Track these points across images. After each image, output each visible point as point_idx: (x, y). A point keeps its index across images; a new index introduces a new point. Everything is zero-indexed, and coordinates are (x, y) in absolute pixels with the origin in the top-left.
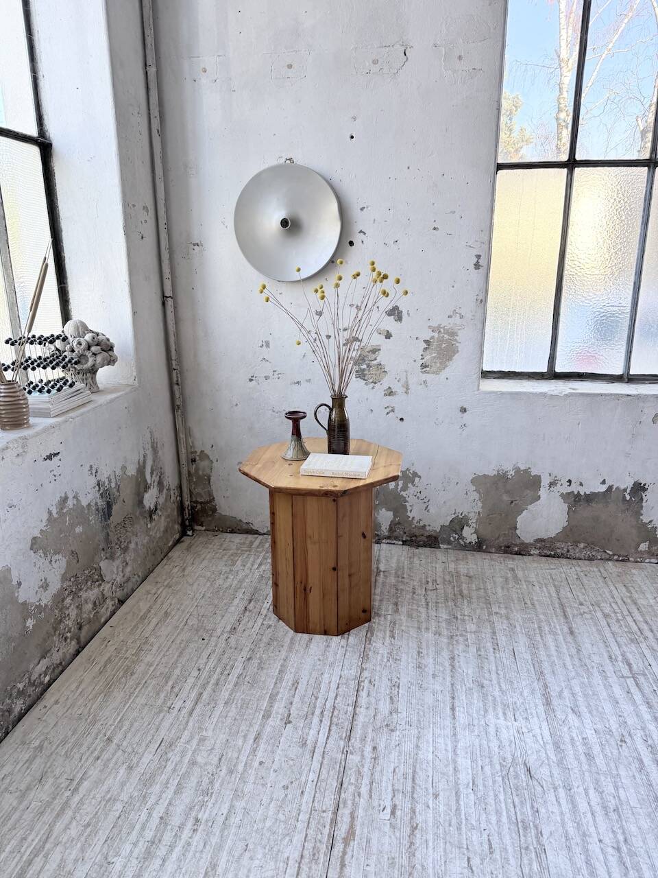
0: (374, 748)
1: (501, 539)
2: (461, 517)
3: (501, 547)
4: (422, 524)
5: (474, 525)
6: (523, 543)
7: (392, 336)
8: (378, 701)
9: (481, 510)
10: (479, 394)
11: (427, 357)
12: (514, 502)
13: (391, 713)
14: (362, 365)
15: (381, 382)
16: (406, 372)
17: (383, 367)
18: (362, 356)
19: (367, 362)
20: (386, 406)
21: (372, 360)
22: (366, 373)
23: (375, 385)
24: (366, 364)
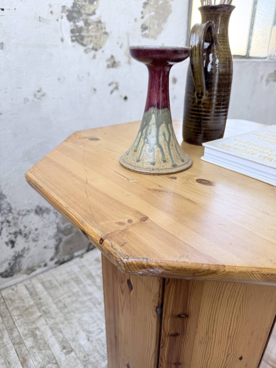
14: (78, 22)
15: (103, 49)
16: (128, 34)
17: (103, 27)
18: (78, 6)
19: (84, 16)
20: (110, 81)
21: (89, 15)
22: (84, 34)
23: (97, 53)
24: (83, 20)
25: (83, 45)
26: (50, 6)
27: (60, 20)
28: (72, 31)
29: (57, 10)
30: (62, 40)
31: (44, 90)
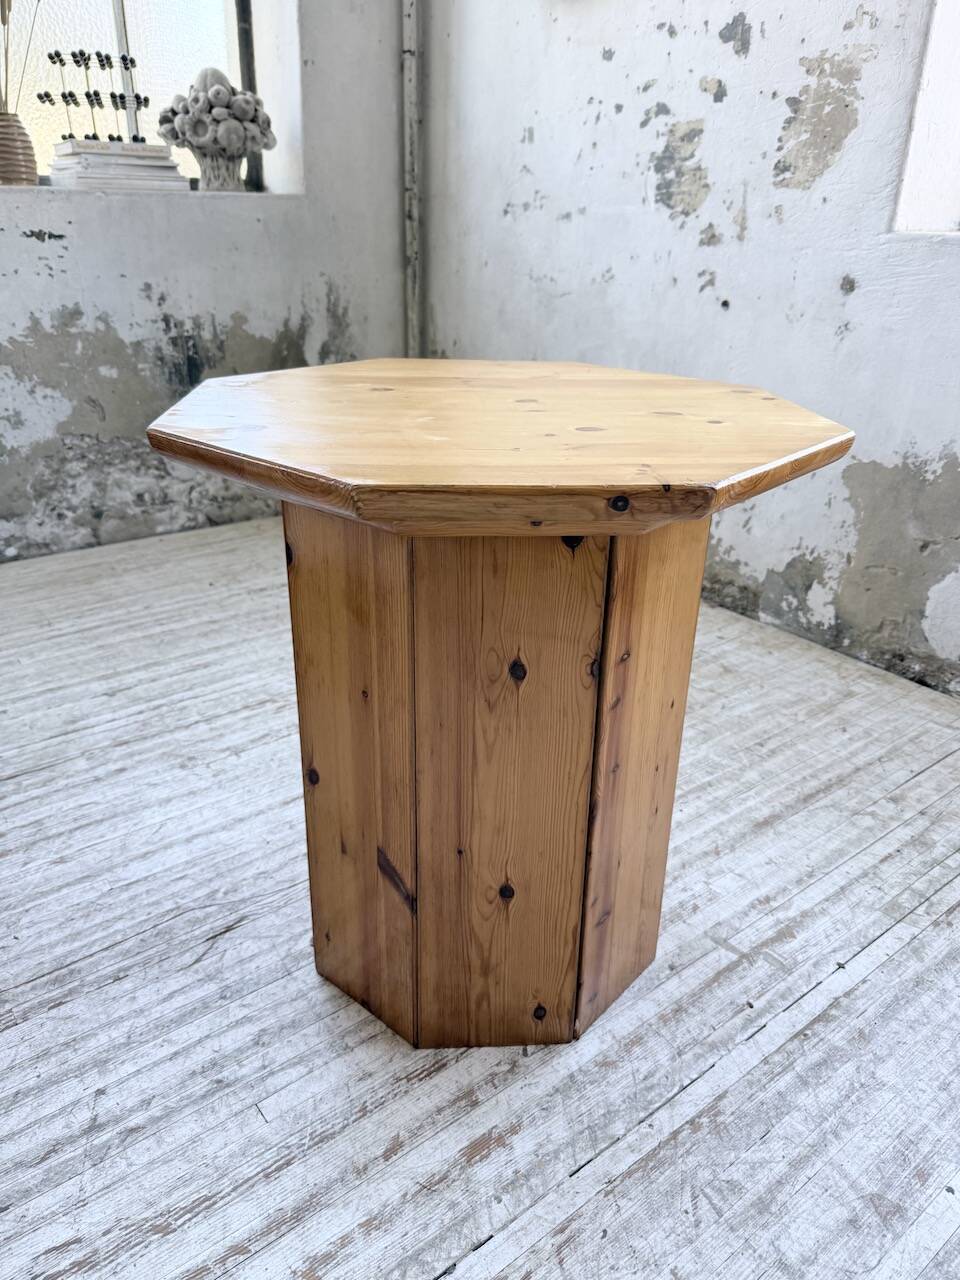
0: (122, 770)
1: (886, 633)
2: (811, 559)
3: (883, 653)
4: (733, 558)
5: (833, 584)
6: (930, 658)
7: (726, 95)
8: (244, 729)
9: (853, 551)
10: (888, 241)
11: (790, 144)
12: (931, 547)
13: (228, 749)
14: (668, 172)
15: (698, 212)
16: (745, 184)
17: (704, 175)
18: (670, 149)
19: (678, 163)
20: (701, 270)
21: (686, 159)
22: (673, 189)
23: (686, 219)
24: (675, 168)
25: (669, 206)
26: (638, 155)
27: (646, 173)
28: (659, 187)
29: (645, 159)
30: (644, 201)
31: (613, 272)
